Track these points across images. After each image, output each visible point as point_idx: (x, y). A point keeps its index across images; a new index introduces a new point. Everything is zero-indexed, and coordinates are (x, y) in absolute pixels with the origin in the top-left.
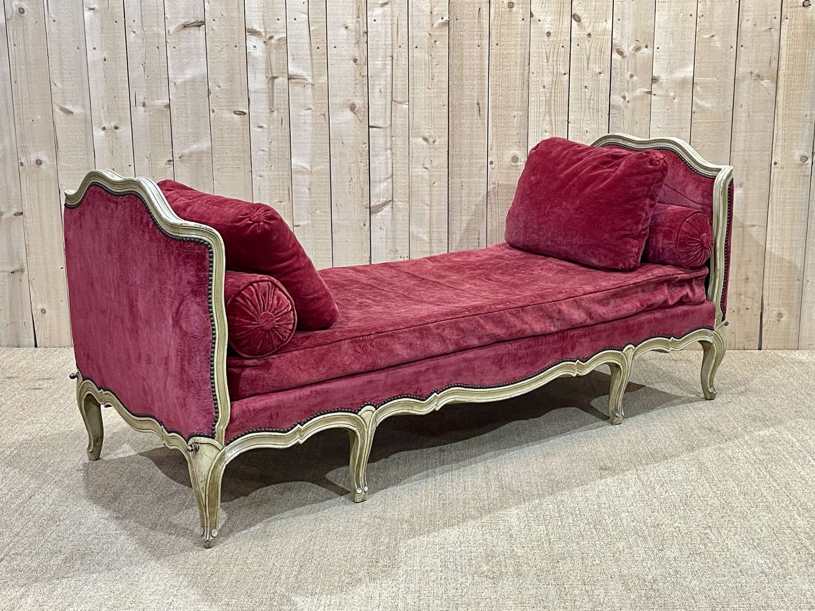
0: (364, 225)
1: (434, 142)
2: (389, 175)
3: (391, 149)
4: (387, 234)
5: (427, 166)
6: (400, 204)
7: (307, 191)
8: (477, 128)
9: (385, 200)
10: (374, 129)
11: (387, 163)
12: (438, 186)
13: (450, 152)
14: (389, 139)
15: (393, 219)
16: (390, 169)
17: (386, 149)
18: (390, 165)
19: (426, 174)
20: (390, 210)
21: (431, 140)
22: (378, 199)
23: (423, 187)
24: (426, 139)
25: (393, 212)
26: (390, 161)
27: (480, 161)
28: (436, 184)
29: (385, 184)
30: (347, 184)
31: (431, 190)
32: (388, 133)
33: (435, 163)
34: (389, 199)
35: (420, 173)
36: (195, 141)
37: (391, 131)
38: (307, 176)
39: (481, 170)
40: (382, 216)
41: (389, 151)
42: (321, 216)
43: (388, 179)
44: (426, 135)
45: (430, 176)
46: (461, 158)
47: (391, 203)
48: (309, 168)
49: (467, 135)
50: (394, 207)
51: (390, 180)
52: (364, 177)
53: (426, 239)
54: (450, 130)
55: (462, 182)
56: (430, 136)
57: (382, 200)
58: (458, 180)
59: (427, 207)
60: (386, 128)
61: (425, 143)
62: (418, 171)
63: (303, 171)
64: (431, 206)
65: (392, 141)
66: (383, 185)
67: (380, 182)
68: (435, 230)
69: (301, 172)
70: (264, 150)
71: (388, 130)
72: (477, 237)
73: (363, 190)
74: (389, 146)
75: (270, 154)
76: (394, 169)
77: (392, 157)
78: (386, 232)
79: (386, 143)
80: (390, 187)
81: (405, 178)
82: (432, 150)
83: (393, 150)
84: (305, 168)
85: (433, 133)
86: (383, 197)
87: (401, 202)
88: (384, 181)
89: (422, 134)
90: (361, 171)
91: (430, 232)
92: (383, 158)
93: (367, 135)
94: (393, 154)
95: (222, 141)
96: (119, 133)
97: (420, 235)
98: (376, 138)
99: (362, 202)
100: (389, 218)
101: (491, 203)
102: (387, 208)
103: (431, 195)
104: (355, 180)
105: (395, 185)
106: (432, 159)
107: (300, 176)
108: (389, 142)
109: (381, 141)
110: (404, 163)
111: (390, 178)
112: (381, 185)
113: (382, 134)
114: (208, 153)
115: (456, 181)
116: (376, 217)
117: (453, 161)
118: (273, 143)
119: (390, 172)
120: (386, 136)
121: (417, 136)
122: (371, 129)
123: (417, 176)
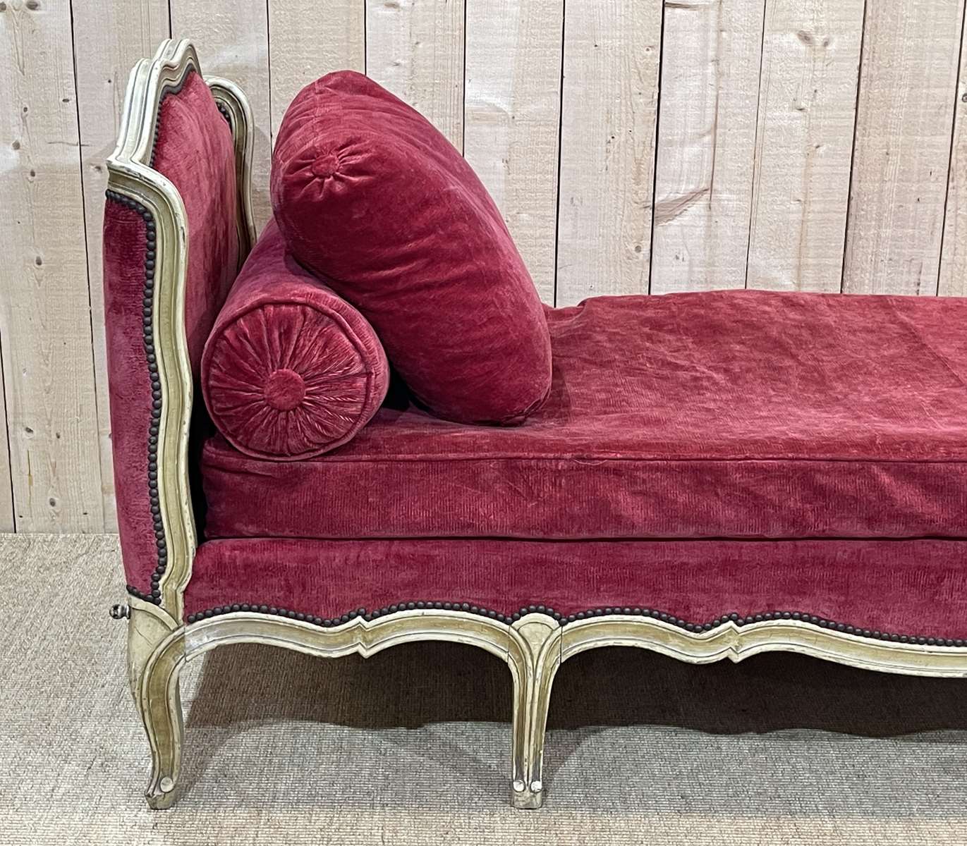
0: (638, 249)
1: (826, 44)
2: (708, 127)
3: (716, 61)
4: (691, 272)
5: (803, 105)
6: (728, 198)
7: (500, 165)
8: (937, 8)
9: (692, 187)
10: (678, 11)
11: (703, 97)
12: (827, 155)
13: (864, 69)
14: (712, 35)
15: (710, 235)
16: (710, 112)
17: (704, 63)
18: (711, 102)
19: (799, 122)
20: (703, 212)
21: (819, 39)
22: (676, 187)
23: (787, 156)
24: (805, 38)
25: (710, 216)
26: (711, 92)
27: (937, 91)
28: (821, 150)
29: (696, 149)
30: (601, 148)
31: (808, 166)
32: (712, 22)
33: (823, 98)
34: (704, 185)
35: (785, 123)
36: (233, 40)
37: (719, 17)
38: (503, 130)
39: (937, 114)
40: (682, 226)
41: (711, 68)
42: (530, 226)
43: (704, 135)
44: (808, 26)
45: (810, 128)
46: (891, 85)
47: (707, 196)
48: (506, 108)
49: (911, 25)
50: (714, 204)
51: (708, 139)
52: (644, 133)
53: (788, 283)
54: (869, 13)
55: (888, 146)
56: (816, 28)
57: (686, 188)
58: (879, 139)
59: (794, 206)
60: (706, 7)
61: (802, 47)
62: (780, 115)
63: (492, 117)
64: (804, 202)
65: (719, 40)
66: (691, 151)
67: (682, 143)
68: (810, 261)
69: (487, 118)
70: (397, 65)
71: (713, 13)
72: (914, 278)
73: (639, 164)
74: (711, 54)
75: (412, 72)
76: (721, 111)
77: (717, 80)
78: (691, 265)
79: (706, 46)
80: (708, 157)
81: (746, 135)
82: (819, 65)
83: (723, 64)
84: (499, 110)
85: (824, 23)
86: (688, 183)
87: (731, 192)
88: (692, 142)
89: (796, 24)
90: (639, 119)
91: (799, 268)
92: (694, 84)
93: (660, 26)
94: (719, 74)
95: (298, 41)
96: (40, 17)
97: (775, 274)
98: (680, 35)
99: (636, 193)
100: (700, 231)
101: (956, 196)
102: (697, 208)
103: (807, 175)
104: (623, 140)
105: (719, 151)
106: (817, 87)
107: (486, 129)
108: (712, 44)
109: (692, 42)
110: (748, 97)
111: (709, 132)
112: (686, 149)
113: (698, 22)
114: (259, 71)
115: (872, 143)
116: (669, 231)
117: (873, 91)
118: (420, 46)
119: (710, 120)
120: (705, 28)
121: (785, 30)
122: (668, 11)
123: (778, 130)
